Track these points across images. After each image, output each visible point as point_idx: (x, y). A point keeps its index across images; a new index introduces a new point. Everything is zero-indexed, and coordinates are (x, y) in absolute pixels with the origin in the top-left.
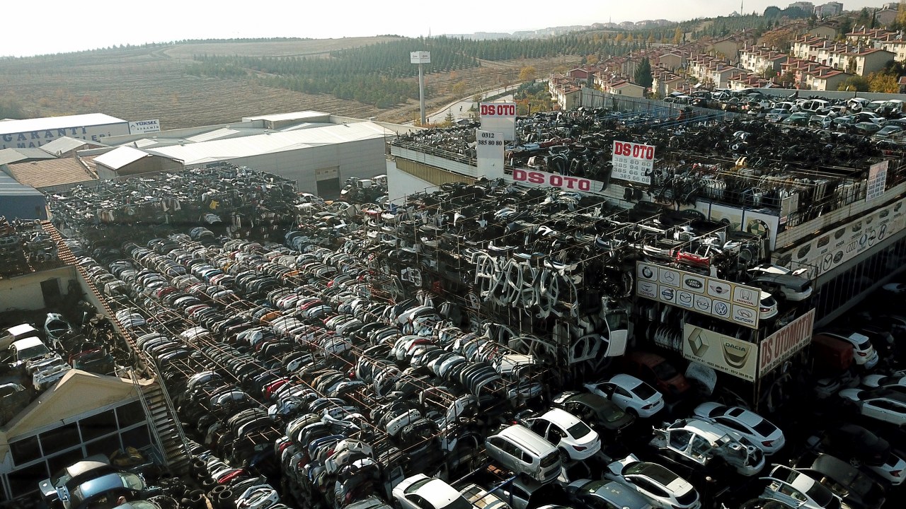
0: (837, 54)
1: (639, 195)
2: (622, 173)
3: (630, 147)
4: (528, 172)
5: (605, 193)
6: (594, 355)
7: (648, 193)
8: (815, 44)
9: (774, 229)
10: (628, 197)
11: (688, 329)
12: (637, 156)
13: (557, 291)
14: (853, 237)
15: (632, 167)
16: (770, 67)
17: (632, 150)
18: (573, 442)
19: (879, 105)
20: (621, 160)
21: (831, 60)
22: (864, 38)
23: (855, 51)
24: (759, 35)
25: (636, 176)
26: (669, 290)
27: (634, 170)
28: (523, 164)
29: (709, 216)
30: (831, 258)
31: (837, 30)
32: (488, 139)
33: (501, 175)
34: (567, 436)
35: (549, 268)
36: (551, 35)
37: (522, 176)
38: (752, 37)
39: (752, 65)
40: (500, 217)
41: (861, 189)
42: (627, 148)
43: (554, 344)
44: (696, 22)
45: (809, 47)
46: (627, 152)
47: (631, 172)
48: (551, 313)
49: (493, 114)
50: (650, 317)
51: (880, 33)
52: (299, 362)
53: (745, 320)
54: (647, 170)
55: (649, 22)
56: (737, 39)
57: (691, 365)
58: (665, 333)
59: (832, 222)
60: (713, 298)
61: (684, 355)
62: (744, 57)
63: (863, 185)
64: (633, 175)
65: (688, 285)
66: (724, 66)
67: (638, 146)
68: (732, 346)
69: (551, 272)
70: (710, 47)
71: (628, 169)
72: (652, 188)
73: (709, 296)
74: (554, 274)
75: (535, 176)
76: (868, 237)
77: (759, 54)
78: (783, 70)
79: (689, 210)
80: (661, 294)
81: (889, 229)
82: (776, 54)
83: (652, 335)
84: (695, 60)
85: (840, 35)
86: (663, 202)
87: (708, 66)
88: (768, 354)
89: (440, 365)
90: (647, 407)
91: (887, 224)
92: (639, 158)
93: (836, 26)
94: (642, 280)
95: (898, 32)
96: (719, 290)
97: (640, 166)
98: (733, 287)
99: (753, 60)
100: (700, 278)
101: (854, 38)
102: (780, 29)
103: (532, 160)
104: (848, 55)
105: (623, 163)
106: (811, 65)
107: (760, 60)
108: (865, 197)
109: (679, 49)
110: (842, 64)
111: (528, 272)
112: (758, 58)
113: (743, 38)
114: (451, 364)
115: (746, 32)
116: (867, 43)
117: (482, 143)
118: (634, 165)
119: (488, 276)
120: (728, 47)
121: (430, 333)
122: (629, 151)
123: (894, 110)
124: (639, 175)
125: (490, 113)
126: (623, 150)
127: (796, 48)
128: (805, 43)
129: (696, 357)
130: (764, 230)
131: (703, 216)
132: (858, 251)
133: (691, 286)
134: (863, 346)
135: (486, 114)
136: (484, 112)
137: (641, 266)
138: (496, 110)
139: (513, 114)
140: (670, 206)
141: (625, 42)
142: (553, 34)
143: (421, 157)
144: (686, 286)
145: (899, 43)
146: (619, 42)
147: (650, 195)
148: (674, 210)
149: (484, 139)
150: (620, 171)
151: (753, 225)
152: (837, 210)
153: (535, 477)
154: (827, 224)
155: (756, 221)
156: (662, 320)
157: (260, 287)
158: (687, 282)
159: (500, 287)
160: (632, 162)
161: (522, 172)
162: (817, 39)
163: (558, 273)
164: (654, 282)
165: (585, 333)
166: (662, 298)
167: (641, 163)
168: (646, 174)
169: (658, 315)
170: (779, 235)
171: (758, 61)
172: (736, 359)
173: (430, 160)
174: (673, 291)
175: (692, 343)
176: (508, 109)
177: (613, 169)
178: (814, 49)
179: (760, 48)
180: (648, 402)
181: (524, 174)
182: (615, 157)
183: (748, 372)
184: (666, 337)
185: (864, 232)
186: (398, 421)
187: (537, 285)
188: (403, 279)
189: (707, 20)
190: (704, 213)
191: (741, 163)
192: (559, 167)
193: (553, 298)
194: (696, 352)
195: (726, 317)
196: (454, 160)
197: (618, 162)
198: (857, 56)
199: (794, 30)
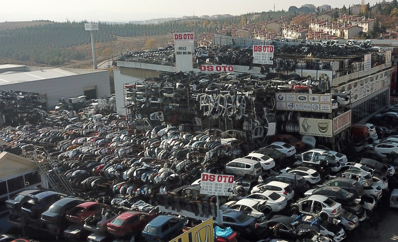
0: (334, 29)
1: (268, 70)
2: (258, 60)
3: (261, 47)
4: (206, 66)
5: (250, 72)
6: (262, 136)
7: (273, 68)
8: (321, 24)
9: (331, 77)
10: (262, 72)
11: (301, 120)
12: (265, 51)
13: (245, 105)
14: (361, 88)
15: (263, 57)
16: (299, 36)
17: (262, 48)
18: (264, 162)
19: (361, 43)
20: (257, 54)
21: (331, 32)
22: (346, 20)
23: (343, 27)
24: (291, 19)
25: (266, 61)
26: (291, 104)
27: (264, 58)
28: (204, 62)
29: (302, 75)
30: (353, 96)
31: (332, 16)
32: (182, 51)
33: (191, 69)
34: (261, 160)
35: (240, 94)
36: (155, 23)
37: (204, 68)
38: (286, 20)
39: (289, 36)
40: (203, 82)
41: (362, 65)
42: (260, 48)
43: (244, 131)
44: (249, 15)
45: (318, 25)
46: (260, 50)
47: (263, 60)
48: (243, 116)
49: (181, 39)
50: (283, 119)
51: (354, 18)
52: (108, 158)
53: (326, 110)
54: (271, 57)
55: (219, 16)
56: (279, 22)
57: (304, 137)
58: (291, 125)
59: (352, 78)
60: (311, 103)
61: (300, 133)
62: (284, 31)
63: (362, 63)
64: (264, 61)
65: (300, 99)
66: (274, 36)
67: (265, 47)
68: (321, 123)
69: (242, 96)
70: (264, 27)
71: (261, 58)
72: (273, 66)
73: (310, 103)
74: (243, 97)
75: (210, 67)
76: (367, 90)
77: (292, 29)
78: (307, 38)
79: (292, 74)
80: (288, 106)
81: (374, 88)
82: (302, 29)
83: (284, 127)
84: (257, 33)
85: (334, 19)
86: (280, 72)
87: (265, 36)
88: (336, 126)
89: (192, 145)
90: (290, 151)
91: (373, 85)
92: (266, 52)
93: (331, 14)
94: (278, 101)
95: (362, 17)
96: (314, 99)
97: (267, 56)
98: (319, 96)
99: (290, 33)
100: (305, 95)
101: (341, 21)
102: (302, 16)
103: (208, 60)
104: (339, 29)
105: (258, 55)
106: (322, 34)
107: (294, 32)
108: (363, 69)
109: (246, 27)
110: (337, 34)
111: (230, 98)
112: (292, 32)
113: (282, 21)
114: (197, 144)
115: (283, 18)
116: (348, 23)
117: (179, 53)
118: (264, 56)
119: (207, 104)
120: (275, 26)
121: (178, 137)
122: (261, 49)
123: (368, 44)
124: (267, 61)
125: (179, 39)
126: (258, 49)
127: (312, 26)
128: (316, 23)
129: (305, 132)
130: (326, 78)
131: (299, 76)
132: (364, 96)
133: (301, 100)
134: (371, 128)
135: (177, 39)
136: (176, 38)
137: (277, 95)
138: (183, 36)
139: (193, 38)
140: (283, 73)
141: (210, 26)
142: (156, 23)
143: (138, 66)
144: (299, 100)
145: (364, 23)
146: (206, 25)
147: (273, 69)
148: (285, 75)
149: (180, 51)
150: (257, 59)
151: (322, 76)
152: (354, 73)
153: (252, 174)
154: (350, 79)
155: (323, 75)
156: (289, 119)
157: (51, 140)
158: (299, 98)
159: (214, 109)
160: (263, 54)
161: (204, 67)
162: (322, 21)
163: (245, 96)
164: (284, 101)
165: (257, 125)
166: (289, 108)
167: (267, 55)
168: (271, 60)
169: (286, 117)
170: (333, 80)
171: (292, 33)
172: (323, 128)
173: (144, 66)
174: (293, 103)
175: (303, 126)
176: (190, 36)
177: (254, 59)
178: (321, 26)
179: (292, 26)
180: (290, 149)
181: (205, 67)
182: (254, 53)
183: (329, 134)
184: (291, 127)
185: (365, 87)
186: (182, 163)
187: (234, 104)
188: (151, 119)
189: (256, 14)
190: (299, 74)
191: (310, 56)
192: (225, 61)
193: (243, 108)
194: (305, 130)
195: (318, 111)
196: (160, 64)
197: (256, 55)
198: (344, 29)
199: (309, 16)
